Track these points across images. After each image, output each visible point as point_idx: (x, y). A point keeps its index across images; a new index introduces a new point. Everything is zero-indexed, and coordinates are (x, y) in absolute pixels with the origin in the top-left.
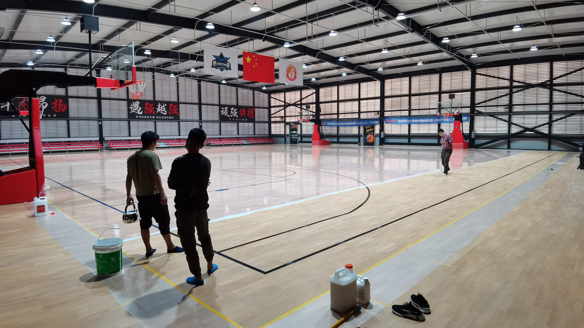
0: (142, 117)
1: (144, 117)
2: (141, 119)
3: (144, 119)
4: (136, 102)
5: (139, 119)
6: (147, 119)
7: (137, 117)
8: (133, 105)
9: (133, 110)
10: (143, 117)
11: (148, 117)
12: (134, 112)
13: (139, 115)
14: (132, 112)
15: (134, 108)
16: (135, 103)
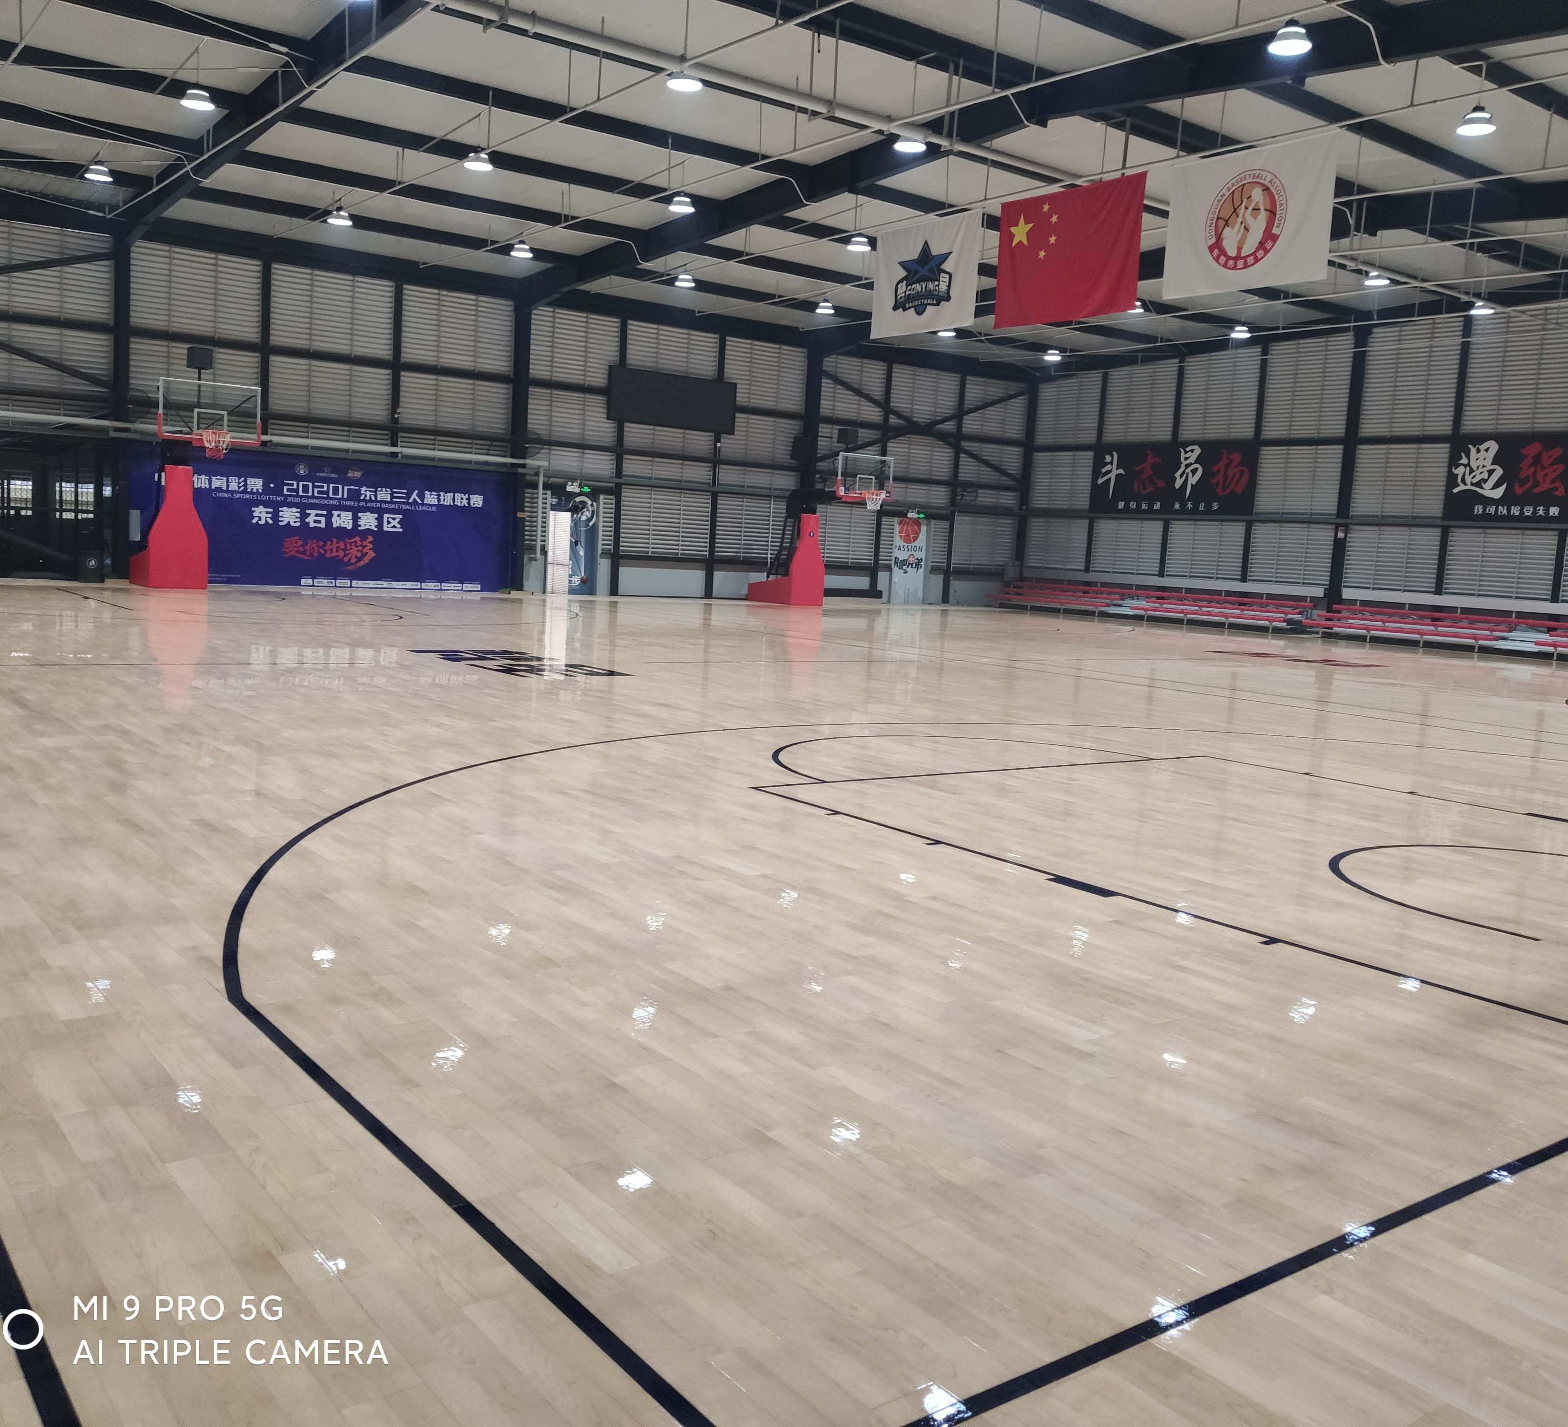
0: (1503, 510)
1: (1509, 510)
2: (1496, 518)
3: (1509, 518)
4: (1483, 447)
5: (1485, 517)
6: (1521, 518)
7: (1478, 509)
8: (1468, 457)
9: (1468, 479)
10: (1505, 512)
11: (1528, 511)
12: (1469, 487)
13: (1487, 501)
14: (1462, 487)
15: (1472, 471)
16: (1478, 451)
